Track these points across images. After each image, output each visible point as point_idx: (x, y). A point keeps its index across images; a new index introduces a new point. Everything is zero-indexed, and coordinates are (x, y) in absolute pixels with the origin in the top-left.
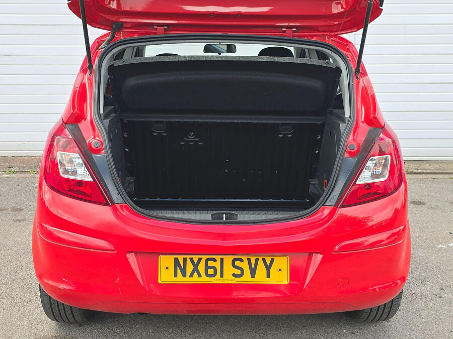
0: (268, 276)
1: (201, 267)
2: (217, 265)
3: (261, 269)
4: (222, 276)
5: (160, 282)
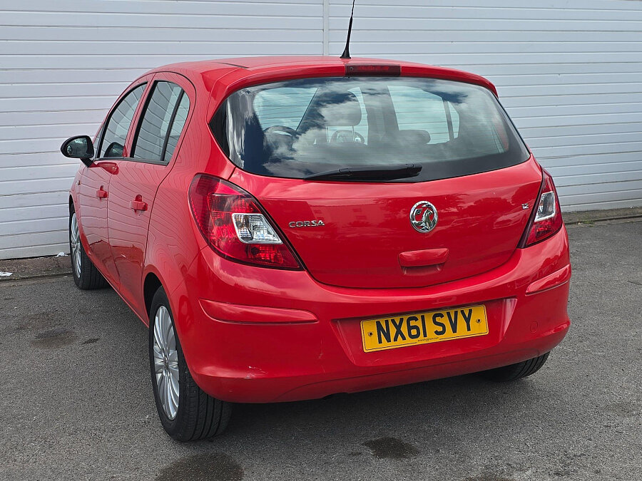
0: (469, 329)
1: (404, 329)
2: (419, 324)
3: (461, 322)
4: (425, 335)
5: (365, 351)
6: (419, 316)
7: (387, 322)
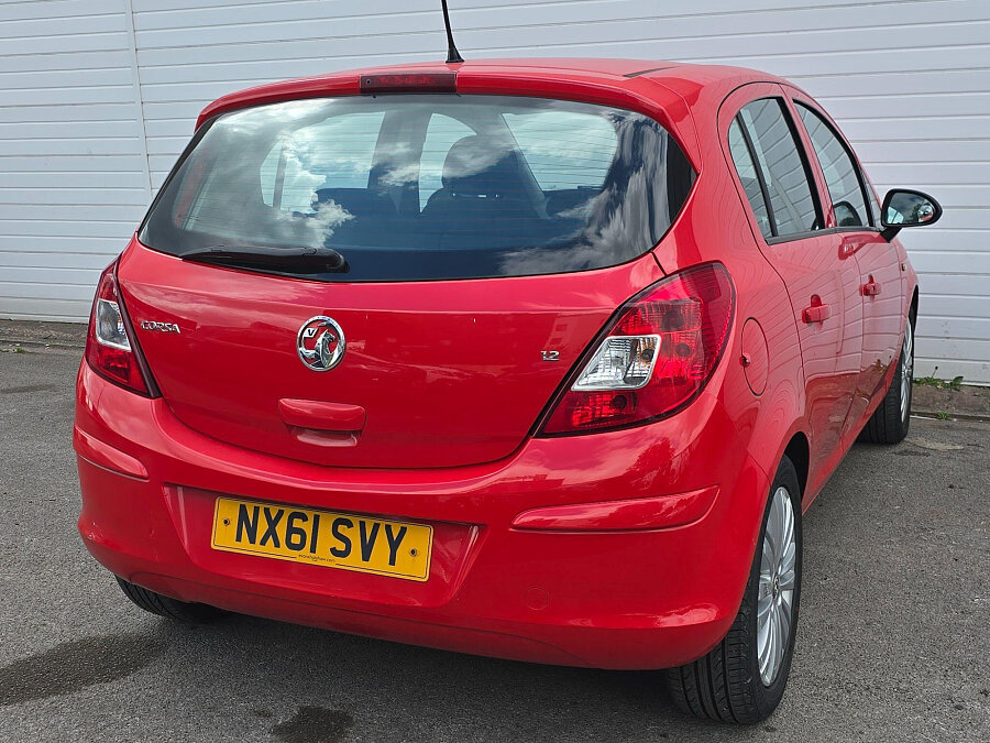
0: (392, 562)
1: (281, 529)
2: (308, 527)
3: (381, 546)
4: (313, 550)
5: (213, 546)
6: (310, 515)
7: (256, 510)
